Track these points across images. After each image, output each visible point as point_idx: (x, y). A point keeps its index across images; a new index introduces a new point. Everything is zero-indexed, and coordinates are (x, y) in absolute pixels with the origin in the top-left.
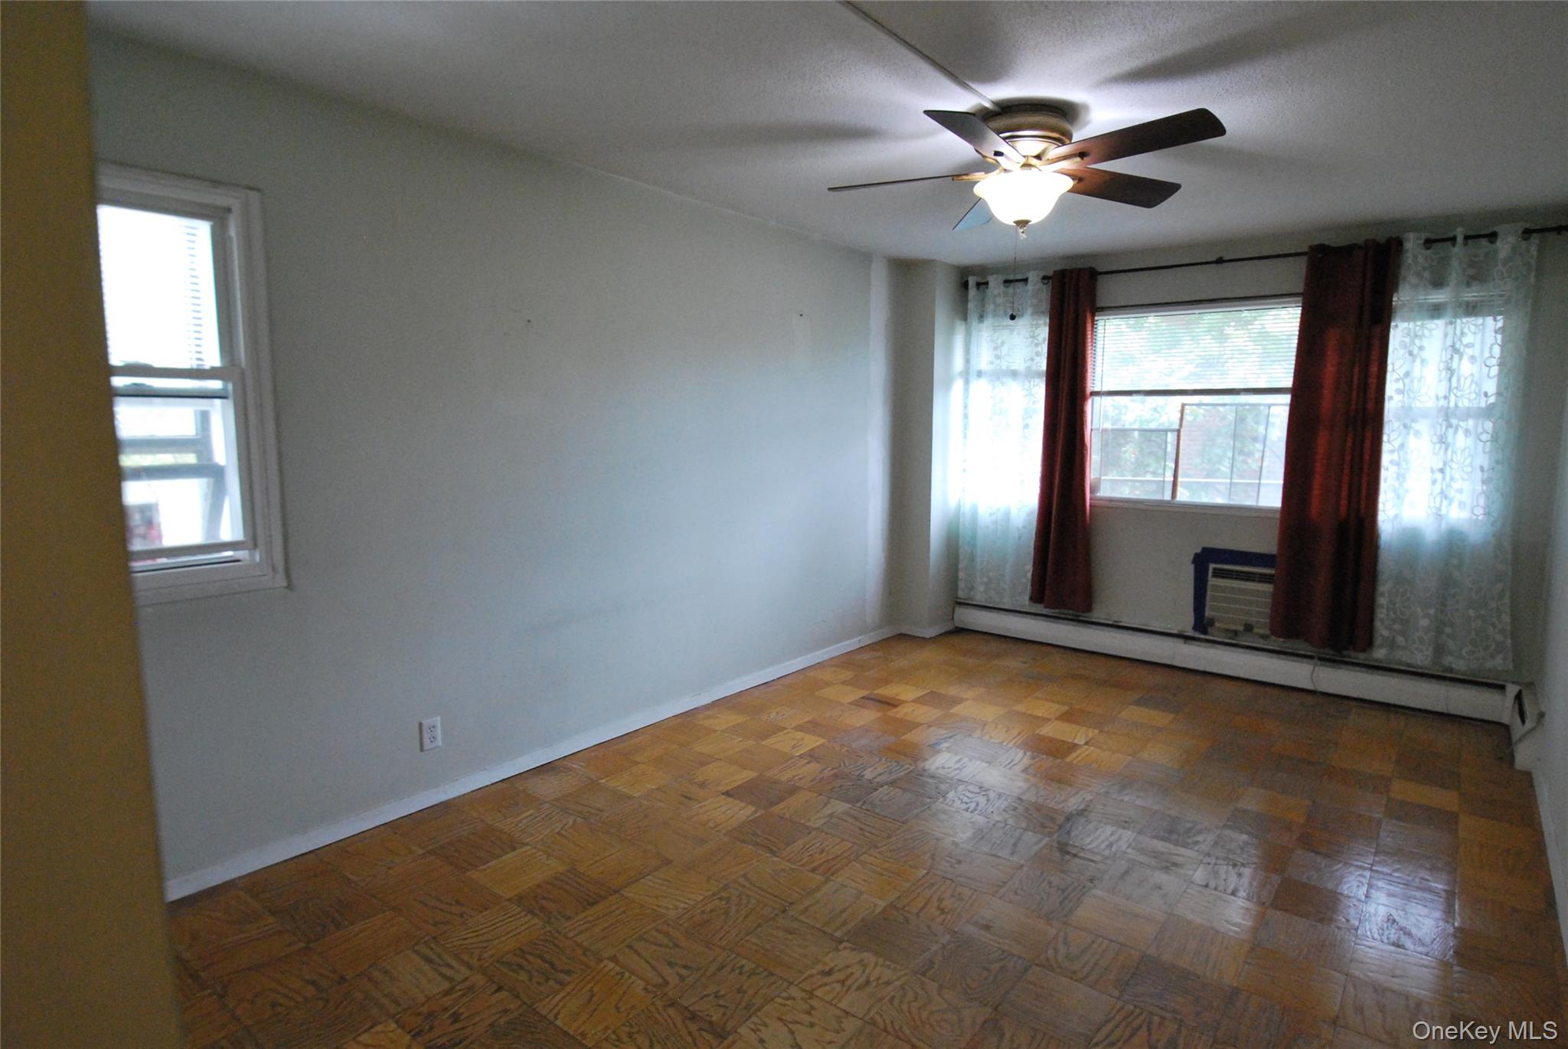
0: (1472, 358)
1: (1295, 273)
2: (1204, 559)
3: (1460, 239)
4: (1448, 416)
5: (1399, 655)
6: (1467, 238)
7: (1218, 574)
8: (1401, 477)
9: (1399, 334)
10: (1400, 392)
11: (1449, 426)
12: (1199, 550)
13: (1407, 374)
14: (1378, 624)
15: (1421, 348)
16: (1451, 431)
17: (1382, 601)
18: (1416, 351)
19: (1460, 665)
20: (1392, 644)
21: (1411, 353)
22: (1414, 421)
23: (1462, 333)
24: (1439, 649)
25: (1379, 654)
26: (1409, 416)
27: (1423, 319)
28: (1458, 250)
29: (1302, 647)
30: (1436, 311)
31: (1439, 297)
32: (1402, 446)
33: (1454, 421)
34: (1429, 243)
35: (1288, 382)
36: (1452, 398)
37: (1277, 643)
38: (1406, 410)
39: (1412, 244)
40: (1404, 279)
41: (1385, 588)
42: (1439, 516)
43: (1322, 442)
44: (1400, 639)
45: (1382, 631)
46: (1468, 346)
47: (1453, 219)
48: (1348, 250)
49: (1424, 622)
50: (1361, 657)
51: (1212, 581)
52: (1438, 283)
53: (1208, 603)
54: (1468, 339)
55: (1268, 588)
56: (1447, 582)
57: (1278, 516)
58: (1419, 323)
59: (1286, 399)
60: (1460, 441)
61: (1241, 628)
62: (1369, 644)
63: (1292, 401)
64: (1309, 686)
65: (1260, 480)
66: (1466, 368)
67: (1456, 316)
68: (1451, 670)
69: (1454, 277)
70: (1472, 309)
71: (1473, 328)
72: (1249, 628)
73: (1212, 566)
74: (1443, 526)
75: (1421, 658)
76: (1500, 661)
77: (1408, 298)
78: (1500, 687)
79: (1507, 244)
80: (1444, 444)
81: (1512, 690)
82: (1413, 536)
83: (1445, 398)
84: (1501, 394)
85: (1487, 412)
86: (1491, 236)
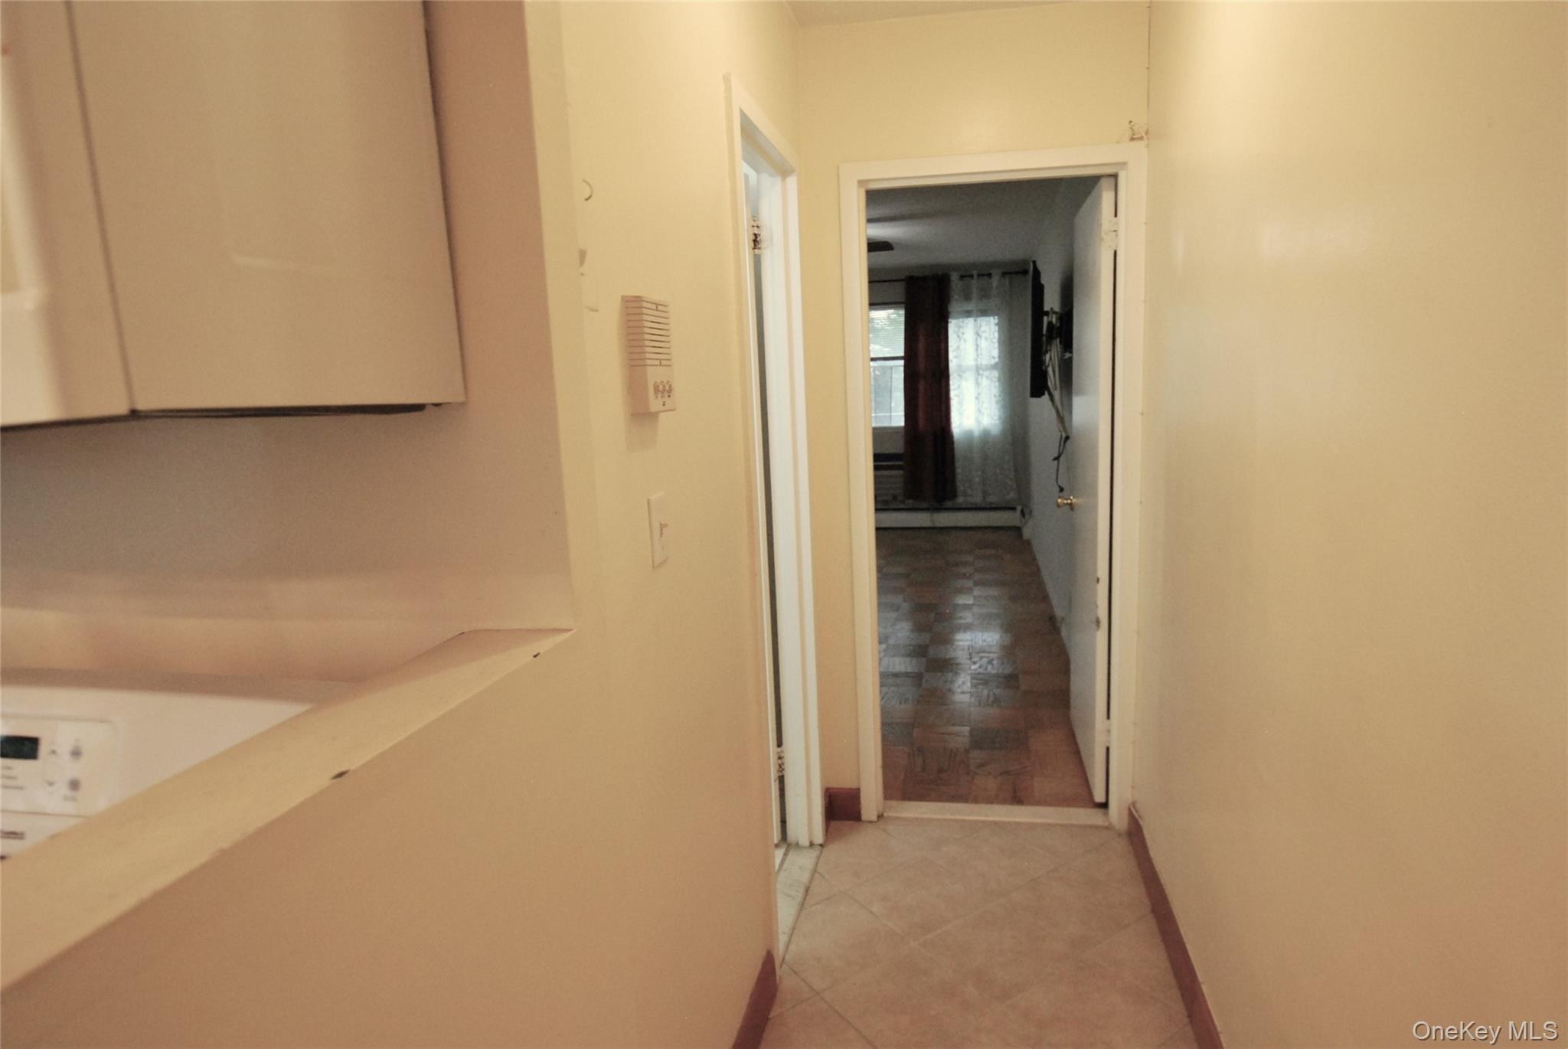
0: (986, 338)
1: (899, 291)
3: (975, 277)
4: (978, 369)
5: (970, 499)
6: (979, 275)
8: (960, 403)
9: (953, 326)
10: (956, 357)
11: (979, 374)
13: (958, 347)
14: (958, 484)
15: (963, 334)
16: (980, 377)
17: (959, 471)
18: (961, 335)
19: (993, 499)
20: (966, 495)
21: (959, 336)
22: (964, 372)
23: (981, 326)
24: (985, 494)
25: (960, 500)
26: (961, 370)
27: (963, 317)
28: (974, 282)
29: (925, 505)
30: (968, 314)
31: (970, 306)
32: (959, 386)
33: (981, 372)
34: (962, 277)
35: (902, 354)
36: (979, 360)
37: (910, 503)
38: (959, 366)
39: (954, 277)
40: (953, 296)
41: (959, 464)
42: (978, 422)
43: (921, 386)
44: (969, 492)
45: (961, 488)
46: (984, 332)
47: (974, 265)
48: (924, 279)
49: (977, 479)
50: (949, 504)
52: (967, 298)
54: (983, 329)
55: (901, 472)
56: (985, 457)
57: (903, 431)
58: (961, 320)
59: (902, 362)
60: (985, 382)
61: (891, 498)
62: (954, 496)
63: (905, 363)
64: (932, 525)
65: (891, 413)
66: (983, 343)
67: (977, 316)
68: (992, 503)
69: (974, 295)
70: (984, 313)
71: (985, 323)
72: (895, 498)
74: (981, 428)
75: (977, 499)
76: (1012, 495)
77: (954, 306)
78: (1013, 509)
79: (995, 281)
80: (978, 384)
81: (1019, 508)
82: (969, 434)
83: (976, 360)
84: (999, 357)
85: (994, 367)
86: (990, 275)
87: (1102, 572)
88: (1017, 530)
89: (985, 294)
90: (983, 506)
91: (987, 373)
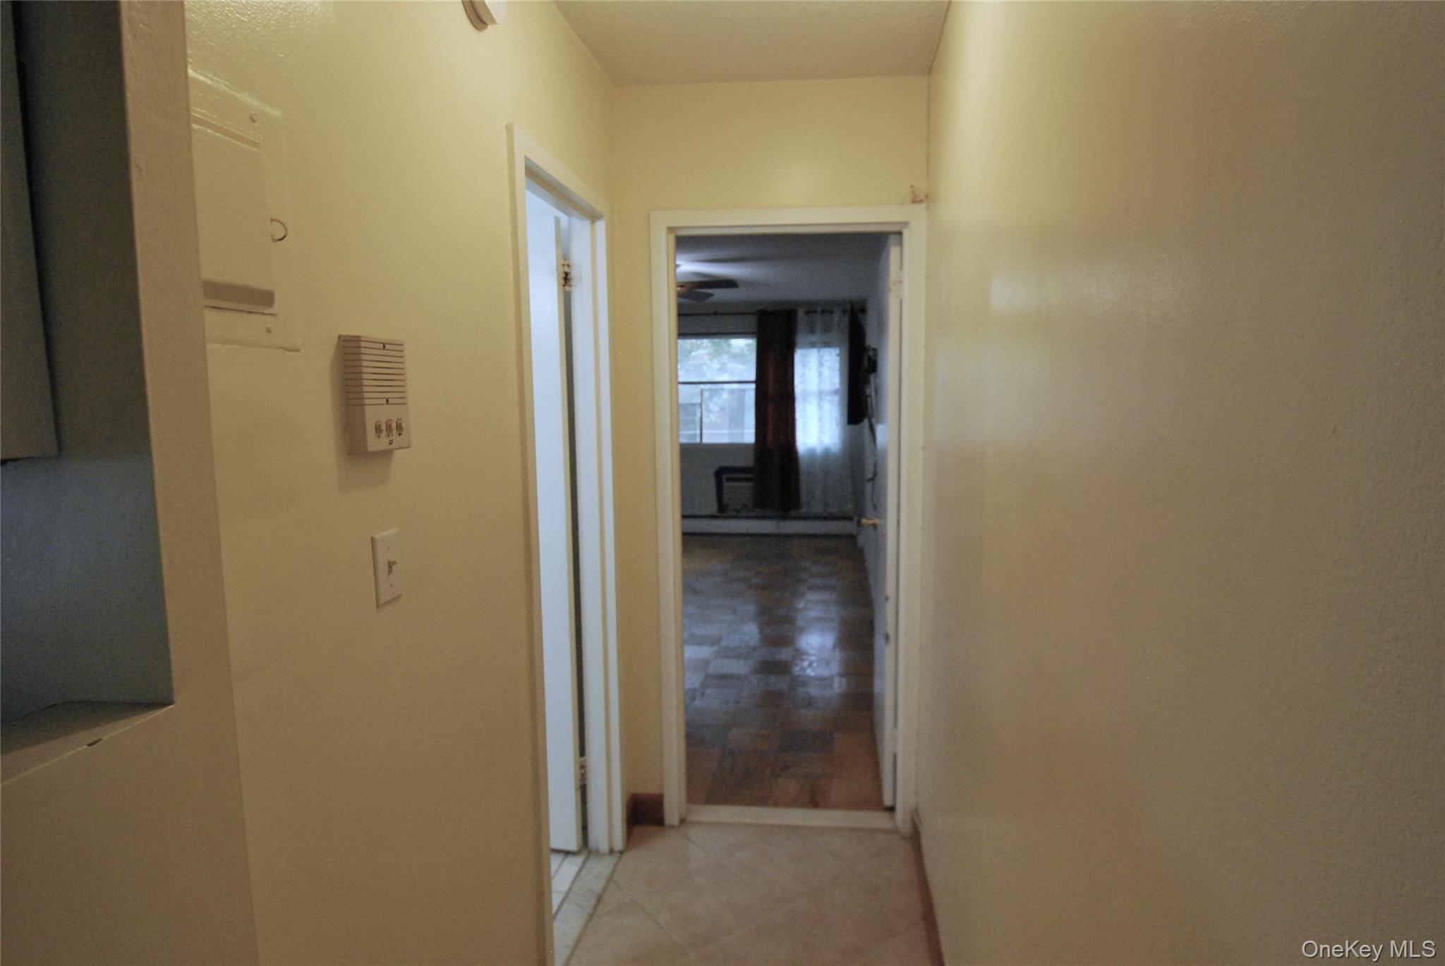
0: (828, 367)
1: (752, 322)
2: (720, 473)
3: (819, 313)
4: (821, 395)
5: (812, 510)
7: (728, 480)
8: (805, 423)
9: (799, 355)
10: (801, 382)
11: (821, 399)
12: (717, 468)
13: (803, 374)
14: (802, 496)
15: (808, 362)
16: (822, 401)
17: (802, 484)
18: (805, 363)
19: (833, 510)
20: (809, 506)
21: (803, 365)
22: (808, 395)
23: (823, 356)
24: (826, 505)
25: (804, 510)
26: (806, 394)
27: (808, 348)
28: (818, 317)
29: (769, 513)
30: (813, 345)
31: (813, 338)
32: (803, 409)
33: (823, 397)
34: (807, 313)
35: (753, 377)
36: (821, 386)
37: (759, 511)
38: (804, 390)
39: (801, 313)
40: (799, 329)
41: (803, 479)
42: (821, 441)
43: (770, 408)
44: (812, 503)
45: (804, 499)
46: (827, 361)
47: (817, 303)
48: (774, 313)
49: (819, 492)
50: (793, 513)
51: (726, 484)
52: (812, 331)
53: (725, 496)
54: (826, 358)
55: (750, 484)
56: (826, 472)
57: (753, 447)
58: (806, 350)
59: (753, 386)
60: (827, 406)
61: (741, 508)
62: (797, 505)
63: (756, 387)
65: (744, 429)
66: (826, 372)
67: (820, 348)
68: (832, 514)
69: (818, 329)
70: (827, 344)
71: (827, 353)
72: (745, 506)
73: (724, 476)
74: (823, 446)
75: (818, 508)
76: (849, 507)
77: (800, 338)
78: (850, 519)
79: (836, 316)
80: (820, 407)
81: (856, 519)
82: (812, 452)
83: (819, 386)
84: (840, 384)
85: (836, 392)
86: (831, 312)
87: (890, 591)
88: (852, 538)
89: (827, 329)
90: (825, 515)
91: (829, 398)
